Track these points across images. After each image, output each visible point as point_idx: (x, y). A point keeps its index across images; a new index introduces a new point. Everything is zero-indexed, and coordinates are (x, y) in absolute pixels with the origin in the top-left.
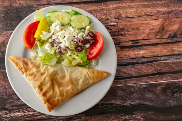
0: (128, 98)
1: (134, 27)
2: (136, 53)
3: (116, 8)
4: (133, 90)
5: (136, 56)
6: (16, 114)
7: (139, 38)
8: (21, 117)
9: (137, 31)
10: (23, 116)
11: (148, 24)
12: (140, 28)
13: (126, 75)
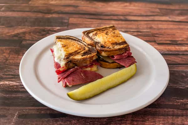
0: (180, 81)
1: (168, 33)
2: (177, 48)
3: (147, 24)
4: (184, 74)
5: (178, 49)
6: (7, 83)
7: (177, 39)
8: (13, 86)
9: (173, 36)
10: (17, 86)
11: (183, 33)
12: (176, 35)
13: (171, 62)
